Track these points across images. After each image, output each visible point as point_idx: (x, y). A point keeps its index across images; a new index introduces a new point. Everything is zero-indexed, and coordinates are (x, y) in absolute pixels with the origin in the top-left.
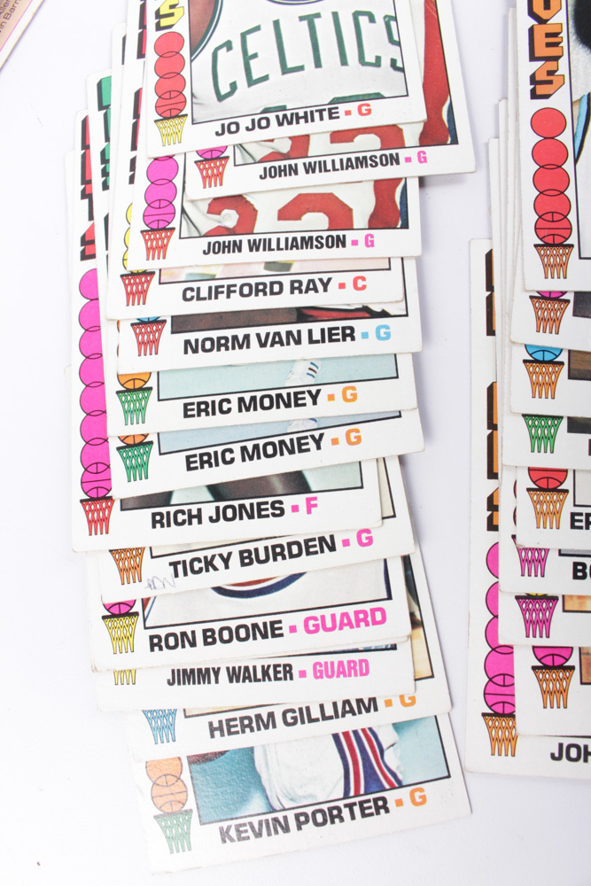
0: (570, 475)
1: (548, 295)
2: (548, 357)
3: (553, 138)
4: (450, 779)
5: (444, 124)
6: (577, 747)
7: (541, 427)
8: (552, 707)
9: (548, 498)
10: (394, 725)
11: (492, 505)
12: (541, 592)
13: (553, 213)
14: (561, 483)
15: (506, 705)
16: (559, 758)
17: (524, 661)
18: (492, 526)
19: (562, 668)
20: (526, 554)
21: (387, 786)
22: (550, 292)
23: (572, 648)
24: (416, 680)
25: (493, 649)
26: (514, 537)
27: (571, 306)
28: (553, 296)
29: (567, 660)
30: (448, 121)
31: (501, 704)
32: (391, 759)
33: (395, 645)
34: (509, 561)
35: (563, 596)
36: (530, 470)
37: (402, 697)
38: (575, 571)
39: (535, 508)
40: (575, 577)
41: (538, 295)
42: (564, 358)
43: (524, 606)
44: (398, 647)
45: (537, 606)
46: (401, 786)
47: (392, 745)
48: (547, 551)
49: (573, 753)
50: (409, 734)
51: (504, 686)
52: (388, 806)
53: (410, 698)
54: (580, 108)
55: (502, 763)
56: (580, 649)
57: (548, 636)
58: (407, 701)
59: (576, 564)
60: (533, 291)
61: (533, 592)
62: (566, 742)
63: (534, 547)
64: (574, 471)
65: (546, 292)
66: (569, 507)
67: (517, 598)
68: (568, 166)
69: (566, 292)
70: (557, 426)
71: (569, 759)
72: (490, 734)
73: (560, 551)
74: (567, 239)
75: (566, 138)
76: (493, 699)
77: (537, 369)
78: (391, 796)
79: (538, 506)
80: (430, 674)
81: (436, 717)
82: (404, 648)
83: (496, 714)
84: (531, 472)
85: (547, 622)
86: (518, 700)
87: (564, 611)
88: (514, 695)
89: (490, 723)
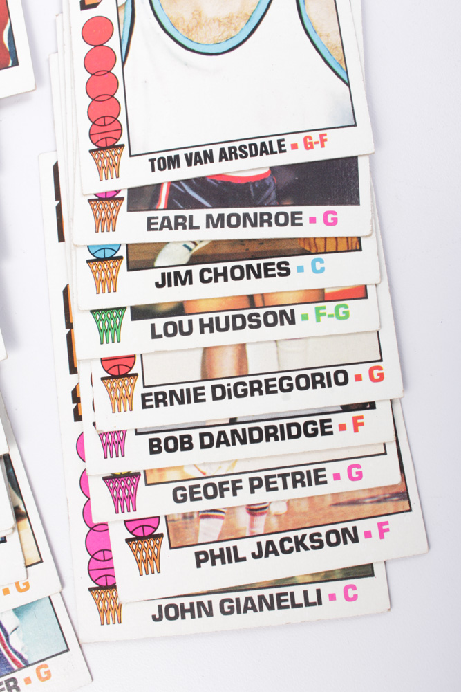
0: (138, 359)
1: (104, 196)
2: (109, 253)
3: (102, 45)
4: (69, 652)
5: (5, 47)
6: (175, 606)
7: (107, 319)
8: (147, 574)
9: (120, 384)
10: (14, 610)
11: (76, 399)
12: (124, 471)
13: (104, 117)
14: (131, 369)
15: (108, 577)
16: (160, 619)
17: (118, 536)
18: (78, 417)
19: (152, 537)
20: (107, 438)
21: (15, 667)
22: (106, 193)
23: (159, 517)
24: (27, 567)
25: (92, 529)
26: (94, 424)
27: (125, 203)
28: (108, 196)
29: (156, 529)
30: (9, 44)
31: (104, 578)
32: (16, 642)
33: (5, 537)
34: (93, 446)
35: (145, 471)
36: (102, 360)
37: (17, 584)
38: (151, 446)
39: (110, 395)
40: (152, 452)
41: (96, 198)
42: (122, 252)
43: (111, 485)
44: (7, 539)
45: (123, 483)
46: (28, 665)
47: (15, 629)
48: (125, 432)
49: (172, 612)
50: (28, 617)
51: (104, 560)
52: (18, 685)
53: (24, 584)
54: (125, 11)
55: (112, 630)
56: (166, 516)
57: (135, 510)
58: (22, 587)
59: (151, 441)
60: (90, 194)
61: (117, 472)
62: (164, 603)
63: (112, 430)
64: (141, 355)
65: (102, 193)
66: (139, 390)
67: (105, 479)
68: (117, 70)
69: (120, 191)
70: (121, 316)
71: (169, 618)
72: (98, 606)
73: (136, 430)
74: (117, 140)
75: (114, 43)
76: (96, 574)
77: (100, 267)
78: (20, 675)
79: (112, 393)
80: (39, 560)
81: (49, 597)
82: (13, 539)
83: (101, 587)
84: (104, 362)
85: (133, 497)
86: (118, 572)
87: (147, 484)
88: (113, 568)
89: (97, 596)
